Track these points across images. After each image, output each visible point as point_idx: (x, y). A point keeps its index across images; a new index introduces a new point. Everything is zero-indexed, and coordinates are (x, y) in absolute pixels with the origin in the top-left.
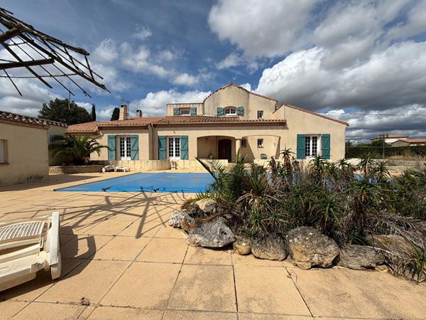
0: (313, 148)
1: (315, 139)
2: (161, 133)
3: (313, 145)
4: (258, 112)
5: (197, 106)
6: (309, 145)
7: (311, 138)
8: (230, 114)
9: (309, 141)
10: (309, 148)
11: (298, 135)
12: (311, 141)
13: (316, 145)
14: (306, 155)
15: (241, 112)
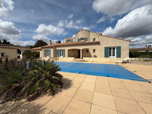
0: (113, 53)
1: (114, 49)
2: (58, 49)
3: (113, 51)
4: (93, 39)
5: (73, 38)
6: (111, 51)
7: (112, 48)
8: (83, 40)
9: (111, 50)
10: (111, 53)
11: (105, 47)
12: (112, 50)
13: (114, 51)
14: (110, 56)
15: (86, 39)
